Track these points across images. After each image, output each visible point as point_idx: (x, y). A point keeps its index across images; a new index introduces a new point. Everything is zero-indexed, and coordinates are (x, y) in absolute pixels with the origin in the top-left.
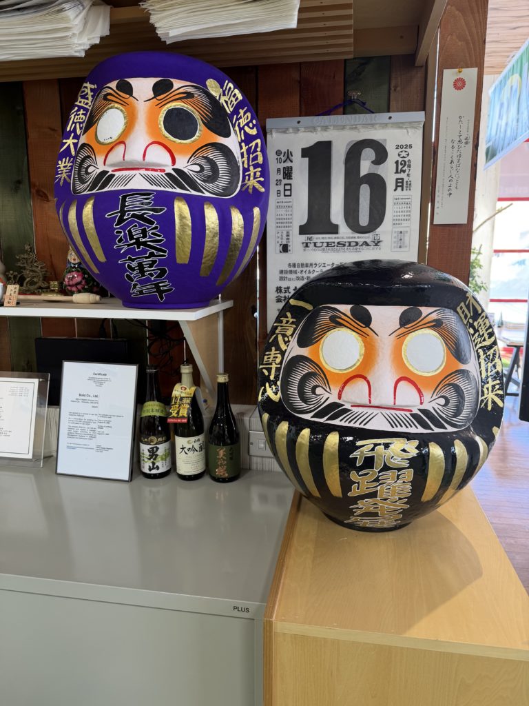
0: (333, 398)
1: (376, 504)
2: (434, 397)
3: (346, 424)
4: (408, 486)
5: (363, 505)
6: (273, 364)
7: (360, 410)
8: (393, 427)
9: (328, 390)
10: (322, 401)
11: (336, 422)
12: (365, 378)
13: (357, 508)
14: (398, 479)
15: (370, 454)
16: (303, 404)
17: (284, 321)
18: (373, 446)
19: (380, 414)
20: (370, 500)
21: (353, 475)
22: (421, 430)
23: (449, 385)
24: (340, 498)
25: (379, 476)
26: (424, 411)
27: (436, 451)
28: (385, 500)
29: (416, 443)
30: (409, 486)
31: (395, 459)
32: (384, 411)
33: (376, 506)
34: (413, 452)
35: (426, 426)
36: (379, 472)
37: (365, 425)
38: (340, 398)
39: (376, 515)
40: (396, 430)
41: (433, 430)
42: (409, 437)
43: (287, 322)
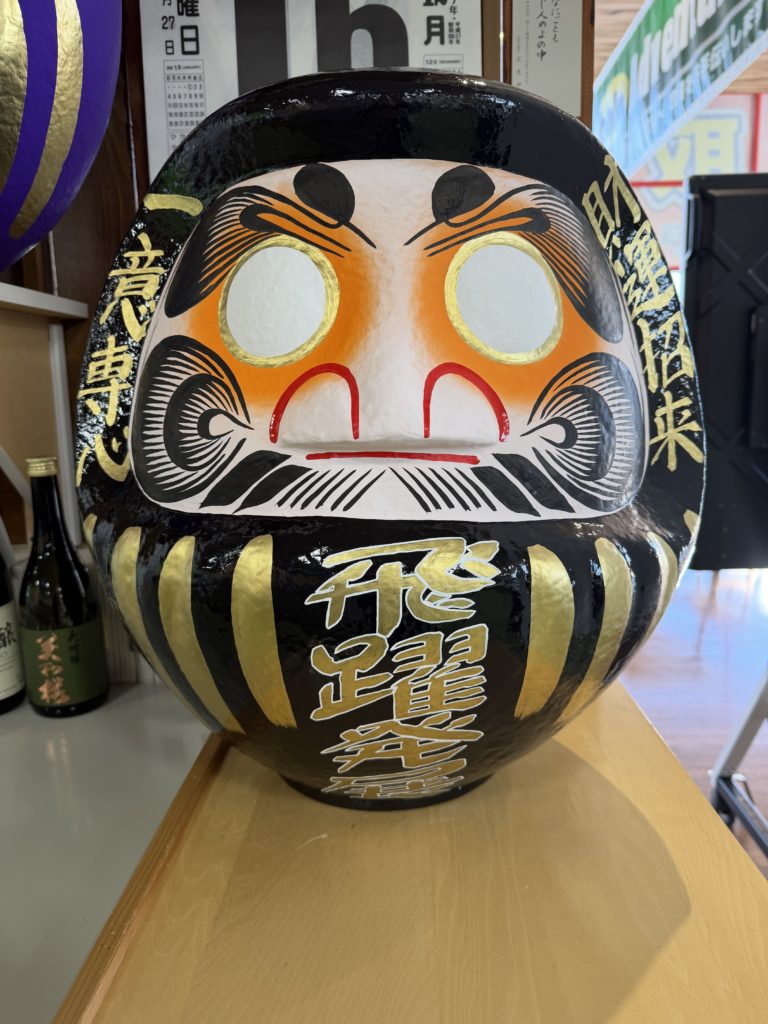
0: (257, 441)
1: (390, 735)
2: (537, 421)
3: (297, 512)
4: (475, 677)
5: (356, 743)
6: (114, 381)
7: (333, 466)
8: (427, 509)
9: (242, 418)
10: (228, 452)
11: (268, 509)
12: (345, 373)
13: (342, 753)
14: (446, 656)
15: (363, 589)
16: (179, 470)
17: (136, 261)
18: (370, 563)
19: (389, 473)
20: (375, 727)
21: (320, 659)
22: (504, 514)
23: (575, 389)
24: (291, 729)
25: (391, 654)
26: (512, 461)
27: (548, 571)
28: (416, 721)
29: (492, 547)
30: (477, 677)
31: (434, 599)
32: (401, 465)
33: (390, 742)
34: (486, 574)
35: (516, 502)
36: (392, 641)
37: (346, 508)
38: (274, 440)
39: (394, 766)
40: (435, 515)
41: (537, 514)
42: (472, 533)
43: (143, 260)
